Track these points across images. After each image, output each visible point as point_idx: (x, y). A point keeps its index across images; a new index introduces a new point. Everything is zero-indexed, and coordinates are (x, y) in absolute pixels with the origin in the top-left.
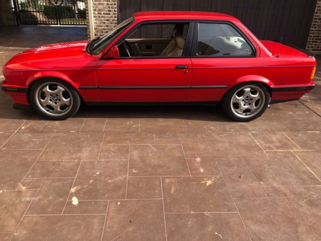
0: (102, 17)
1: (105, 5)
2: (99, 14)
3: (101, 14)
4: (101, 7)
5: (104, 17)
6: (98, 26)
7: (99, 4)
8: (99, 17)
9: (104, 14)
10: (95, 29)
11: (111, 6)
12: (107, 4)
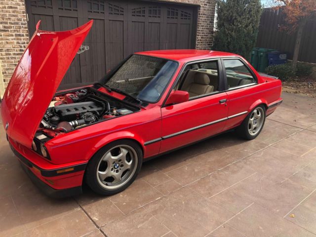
0: (12, 58)
1: (15, 44)
2: (6, 54)
3: (10, 54)
4: (9, 46)
5: (15, 58)
6: (7, 69)
7: (7, 43)
8: (8, 58)
9: (14, 54)
10: (3, 73)
11: (23, 45)
12: (18, 43)
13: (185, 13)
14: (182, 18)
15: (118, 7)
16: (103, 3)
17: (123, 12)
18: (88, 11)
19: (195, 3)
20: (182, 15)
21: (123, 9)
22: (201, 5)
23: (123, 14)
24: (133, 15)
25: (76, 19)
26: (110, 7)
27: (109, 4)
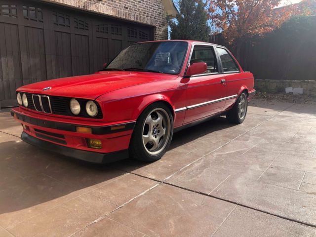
13: (143, 33)
14: (140, 38)
15: (83, 22)
16: (69, 16)
17: (88, 27)
18: (55, 24)
19: (151, 24)
20: (140, 35)
21: (88, 24)
22: (157, 26)
23: (88, 30)
24: (97, 31)
25: (42, 30)
26: (75, 22)
27: (75, 18)
